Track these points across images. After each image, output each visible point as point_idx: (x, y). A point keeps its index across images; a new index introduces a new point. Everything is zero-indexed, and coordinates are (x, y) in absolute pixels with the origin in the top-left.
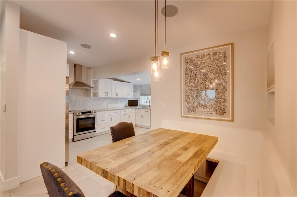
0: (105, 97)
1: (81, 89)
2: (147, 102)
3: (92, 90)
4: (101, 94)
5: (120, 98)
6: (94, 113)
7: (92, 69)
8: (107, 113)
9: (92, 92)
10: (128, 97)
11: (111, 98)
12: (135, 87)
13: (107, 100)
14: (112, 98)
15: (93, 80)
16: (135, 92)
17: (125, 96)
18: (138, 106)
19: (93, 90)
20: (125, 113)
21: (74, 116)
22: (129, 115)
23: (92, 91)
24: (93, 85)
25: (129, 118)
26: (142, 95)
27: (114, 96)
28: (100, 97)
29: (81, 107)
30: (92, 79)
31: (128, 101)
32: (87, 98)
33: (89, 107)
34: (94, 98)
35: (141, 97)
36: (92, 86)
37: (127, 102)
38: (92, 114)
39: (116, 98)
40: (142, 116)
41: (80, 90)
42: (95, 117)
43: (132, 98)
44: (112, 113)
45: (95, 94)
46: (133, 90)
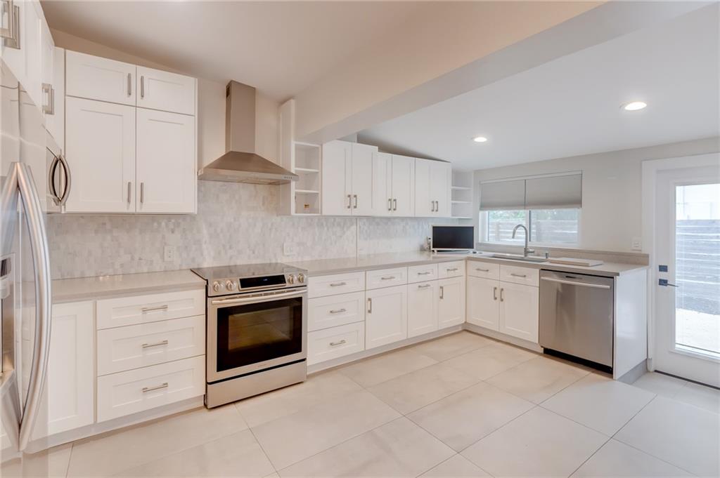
0: (347, 212)
1: (255, 183)
2: (514, 233)
3: (293, 184)
4: (331, 204)
5: (403, 219)
6: (296, 283)
7: (292, 102)
8: (354, 282)
9: (293, 195)
10: (434, 214)
11: (371, 219)
12: (458, 177)
13: (353, 228)
14: (374, 218)
15: (297, 148)
16: (456, 195)
17: (424, 211)
18: (471, 250)
19: (296, 188)
20: (423, 278)
21: (207, 296)
22: (442, 288)
23: (294, 188)
24: (296, 166)
25: (442, 297)
26: (484, 206)
27: (381, 210)
28: (325, 213)
29: (254, 253)
30: (293, 144)
31: (434, 228)
32: (279, 219)
33: (285, 254)
34: (307, 217)
35: (481, 213)
36: (293, 172)
37: (430, 234)
38: (288, 285)
39: (389, 219)
40: (499, 295)
41: (251, 187)
42: (300, 299)
43: (447, 218)
44: (374, 278)
45: (309, 204)
46: (450, 188)
